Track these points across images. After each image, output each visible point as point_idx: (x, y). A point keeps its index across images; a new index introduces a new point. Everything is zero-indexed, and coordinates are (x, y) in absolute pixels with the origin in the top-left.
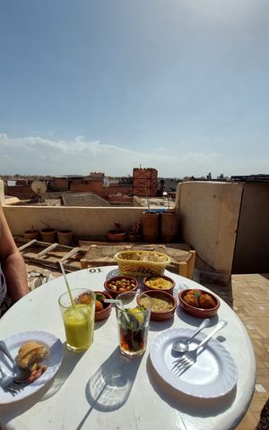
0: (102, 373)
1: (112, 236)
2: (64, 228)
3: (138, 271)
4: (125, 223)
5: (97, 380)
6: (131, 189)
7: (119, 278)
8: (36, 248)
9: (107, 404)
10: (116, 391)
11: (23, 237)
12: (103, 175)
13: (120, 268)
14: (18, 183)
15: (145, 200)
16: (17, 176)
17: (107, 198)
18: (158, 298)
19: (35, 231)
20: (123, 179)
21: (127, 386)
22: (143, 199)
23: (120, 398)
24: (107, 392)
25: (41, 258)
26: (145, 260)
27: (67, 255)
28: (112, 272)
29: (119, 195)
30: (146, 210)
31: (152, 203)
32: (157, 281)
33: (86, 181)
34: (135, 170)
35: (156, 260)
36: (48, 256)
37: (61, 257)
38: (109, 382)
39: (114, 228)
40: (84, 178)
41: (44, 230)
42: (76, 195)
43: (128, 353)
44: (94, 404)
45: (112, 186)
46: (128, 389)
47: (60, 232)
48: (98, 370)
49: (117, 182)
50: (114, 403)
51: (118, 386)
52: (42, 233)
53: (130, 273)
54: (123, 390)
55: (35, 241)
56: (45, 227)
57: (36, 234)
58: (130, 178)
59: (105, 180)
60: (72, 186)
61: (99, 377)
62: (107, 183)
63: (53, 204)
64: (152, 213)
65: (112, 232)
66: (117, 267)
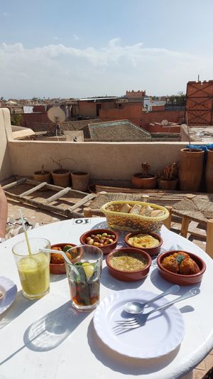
0: (46, 320)
1: (137, 181)
2: (79, 169)
3: (126, 225)
4: (155, 164)
5: (38, 325)
6: (182, 113)
7: (101, 232)
8: (46, 192)
9: (39, 346)
10: (51, 337)
11: (32, 178)
12: (143, 94)
13: (108, 221)
14: (35, 109)
15: (197, 131)
16: (34, 100)
17: (147, 128)
18: (136, 257)
19: (46, 172)
20: (172, 98)
21: (64, 334)
22: (194, 129)
23: (53, 343)
24: (43, 336)
25: (50, 205)
26: (134, 213)
27: (79, 202)
28: (99, 224)
29: (165, 122)
30: (187, 146)
31: (207, 135)
32: (143, 238)
33: (120, 105)
34: (190, 84)
35: (149, 214)
36: (60, 202)
37: (72, 204)
38: (48, 329)
39: (139, 170)
40: (117, 99)
41: (56, 172)
42: (106, 124)
43: (77, 307)
44: (28, 343)
45: (155, 110)
46: (62, 338)
47: (74, 173)
48: (44, 317)
49: (163, 103)
50: (45, 346)
51: (55, 333)
52: (53, 174)
53: (117, 227)
54: (58, 337)
55: (45, 183)
56: (57, 167)
57: (47, 175)
58: (183, 97)
59: (146, 102)
60: (101, 112)
61: (42, 323)
62: (149, 105)
63: (73, 138)
64: (193, 150)
65: (138, 175)
66: (104, 219)
